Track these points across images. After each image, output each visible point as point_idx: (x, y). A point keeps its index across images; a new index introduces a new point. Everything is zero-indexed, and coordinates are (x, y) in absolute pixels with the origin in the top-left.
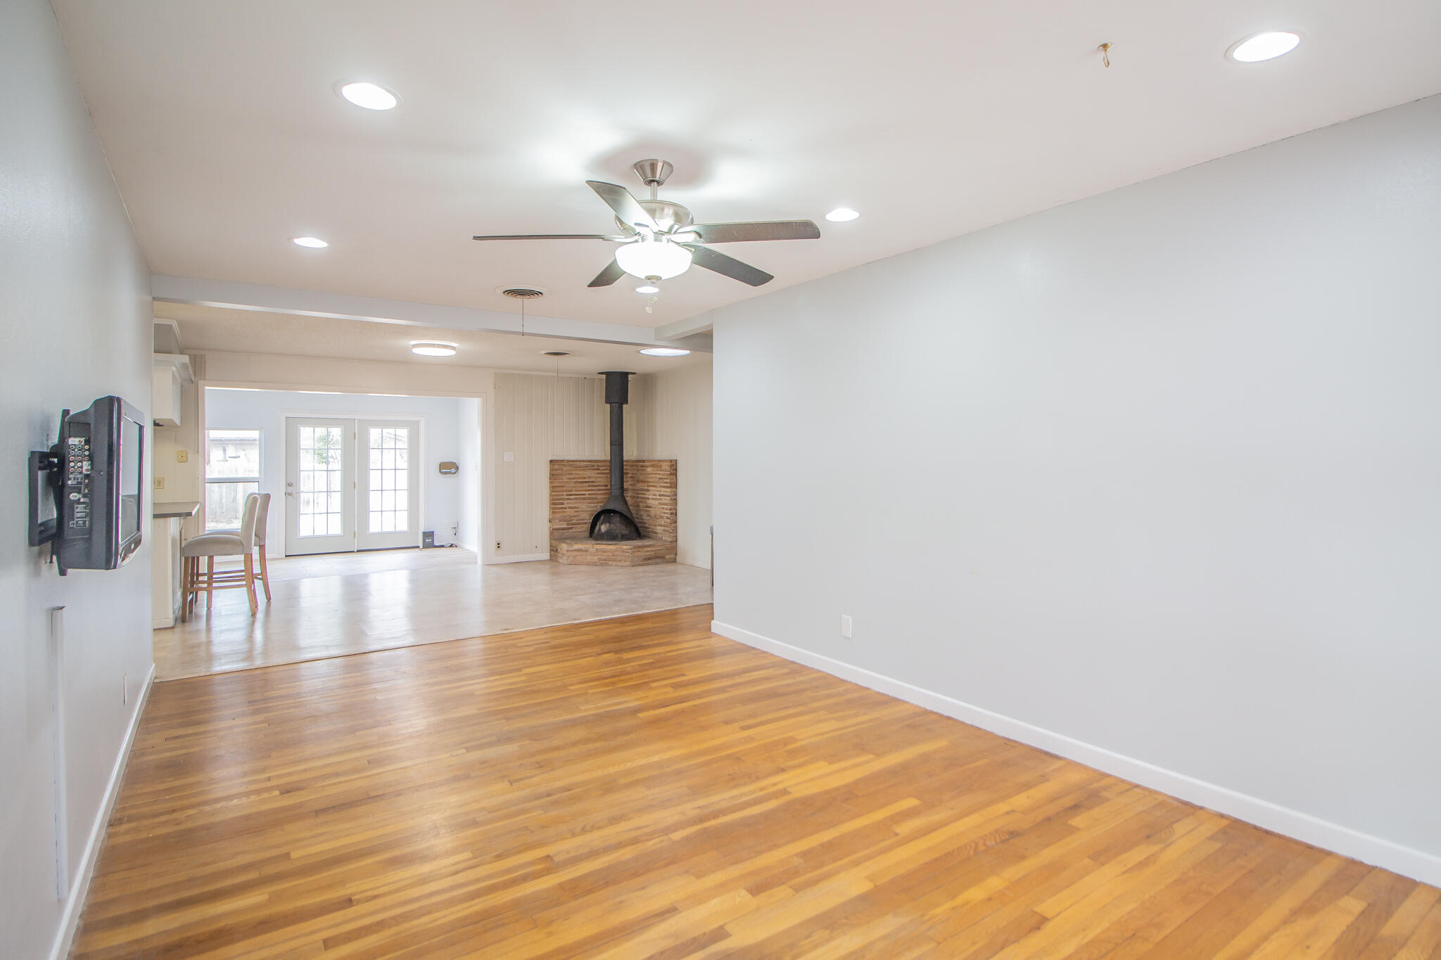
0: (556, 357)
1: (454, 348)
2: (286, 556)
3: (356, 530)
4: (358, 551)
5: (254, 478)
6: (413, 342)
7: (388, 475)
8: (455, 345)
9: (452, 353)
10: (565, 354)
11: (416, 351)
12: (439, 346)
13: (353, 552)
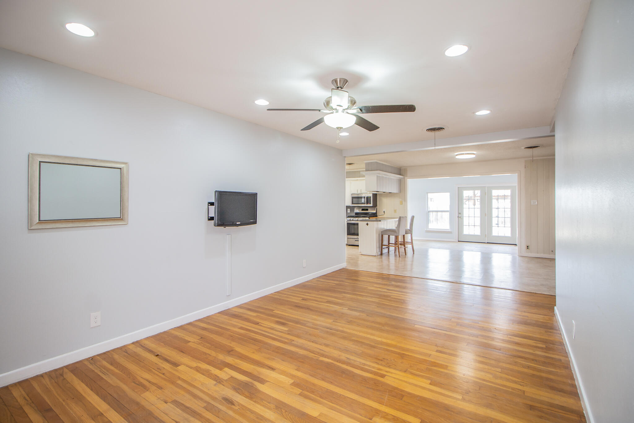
0: (531, 149)
1: (474, 154)
2: (458, 241)
3: (486, 234)
4: (487, 243)
5: (448, 211)
6: (456, 154)
7: (501, 210)
8: (475, 152)
9: (473, 156)
10: (537, 147)
11: (457, 157)
12: (466, 154)
13: (485, 243)
